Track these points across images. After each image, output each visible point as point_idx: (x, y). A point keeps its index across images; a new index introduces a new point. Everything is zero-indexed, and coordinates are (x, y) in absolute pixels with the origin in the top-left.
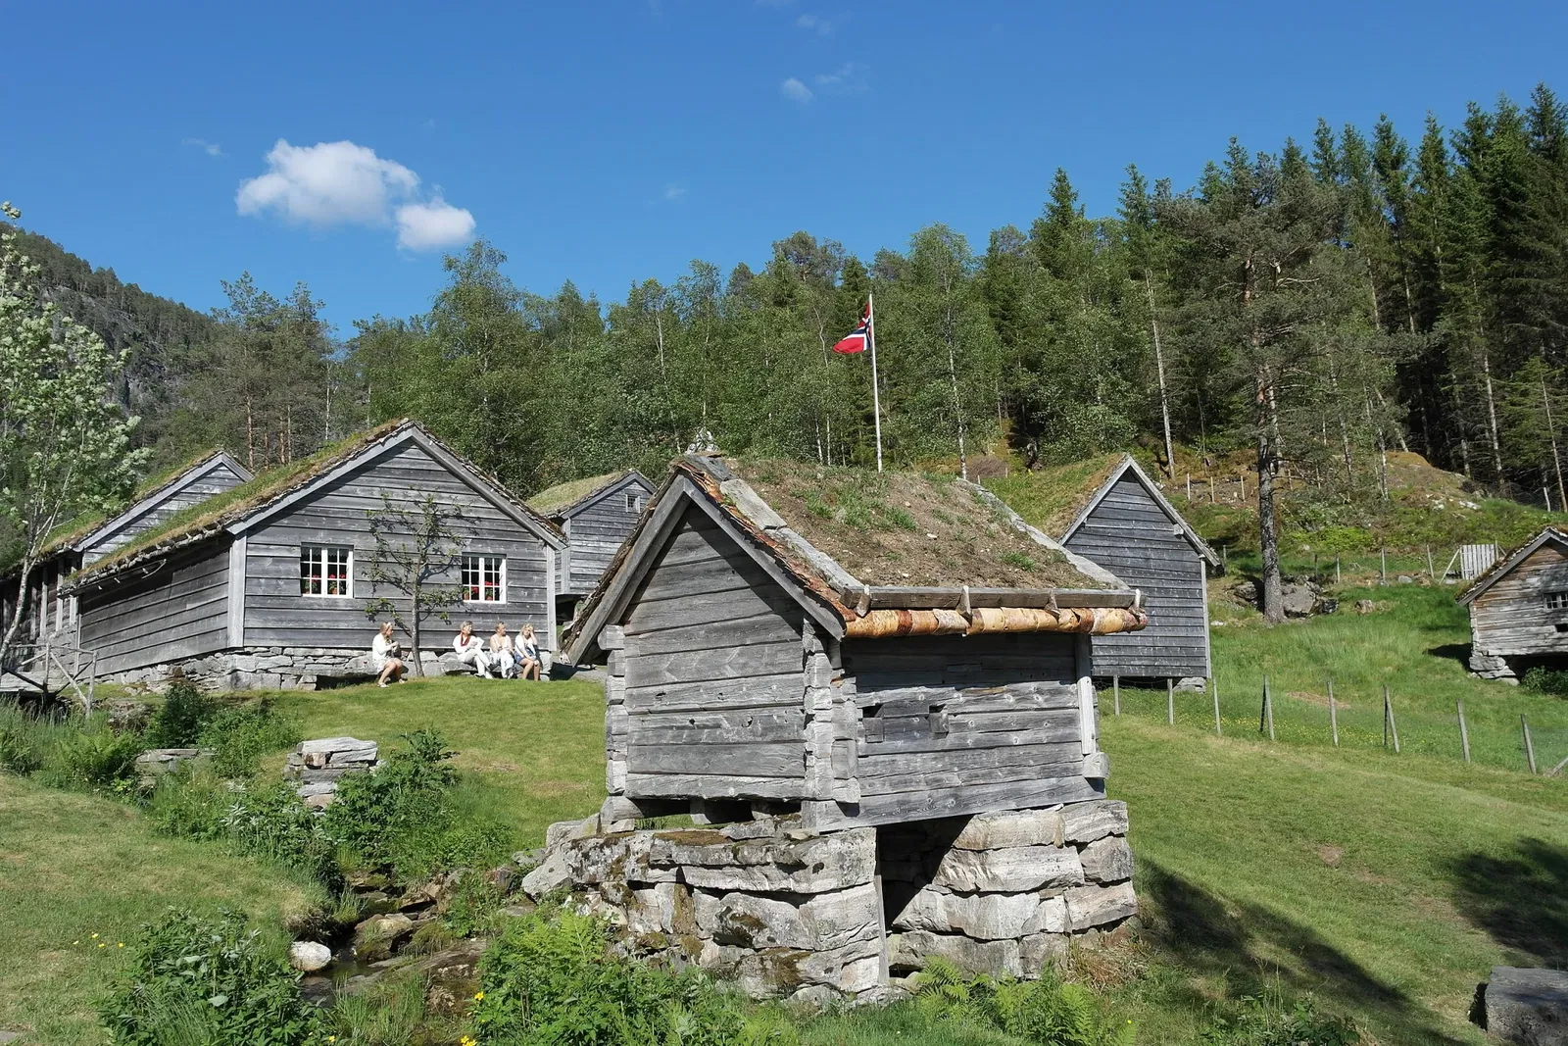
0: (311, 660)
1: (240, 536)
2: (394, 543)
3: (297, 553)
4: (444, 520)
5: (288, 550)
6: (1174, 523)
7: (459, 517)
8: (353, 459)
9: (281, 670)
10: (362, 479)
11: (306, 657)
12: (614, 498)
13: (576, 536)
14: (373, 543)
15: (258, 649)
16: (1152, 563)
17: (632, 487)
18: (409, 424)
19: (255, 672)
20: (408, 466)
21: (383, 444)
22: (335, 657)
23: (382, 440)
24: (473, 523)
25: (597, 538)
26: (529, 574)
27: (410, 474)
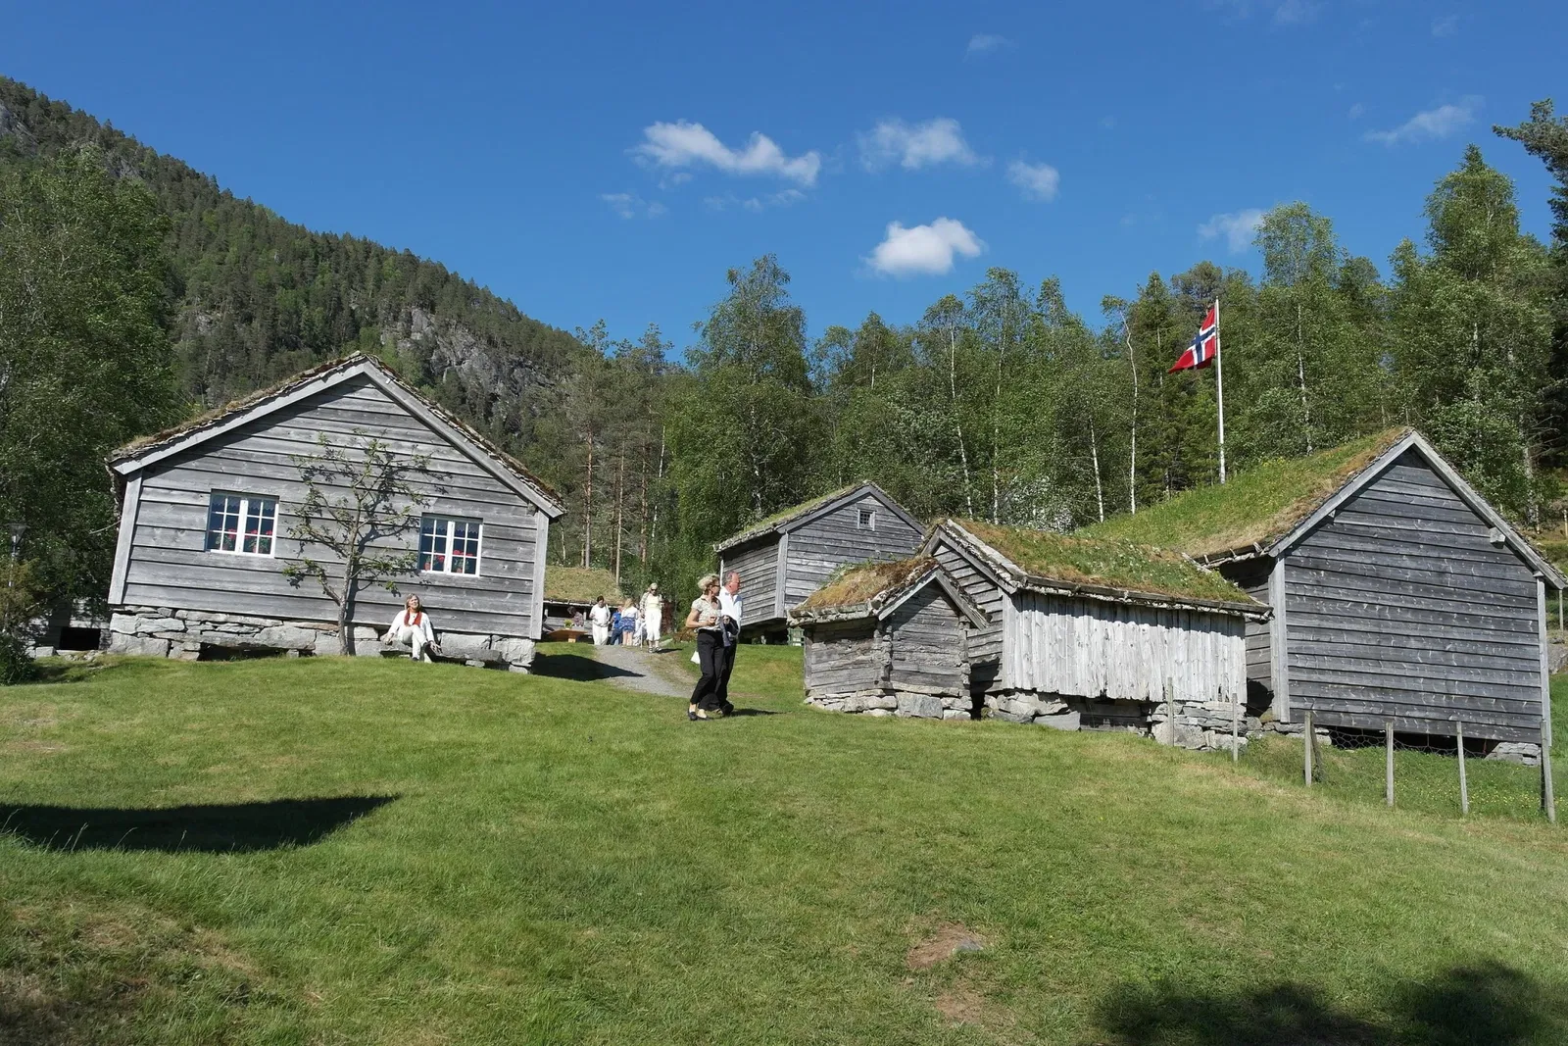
0: (209, 626)
1: (133, 476)
2: (332, 497)
3: (206, 500)
4: (402, 473)
5: (195, 497)
6: (1490, 525)
7: (423, 470)
8: (283, 395)
9: (169, 635)
10: (298, 421)
11: (204, 622)
12: (843, 512)
13: (794, 554)
14: (302, 494)
15: (142, 609)
16: (1449, 579)
17: (865, 501)
18: (361, 358)
19: (135, 634)
20: (360, 408)
21: (325, 379)
22: (241, 625)
23: (323, 375)
24: (441, 478)
25: (818, 556)
26: (512, 545)
27: (362, 417)
